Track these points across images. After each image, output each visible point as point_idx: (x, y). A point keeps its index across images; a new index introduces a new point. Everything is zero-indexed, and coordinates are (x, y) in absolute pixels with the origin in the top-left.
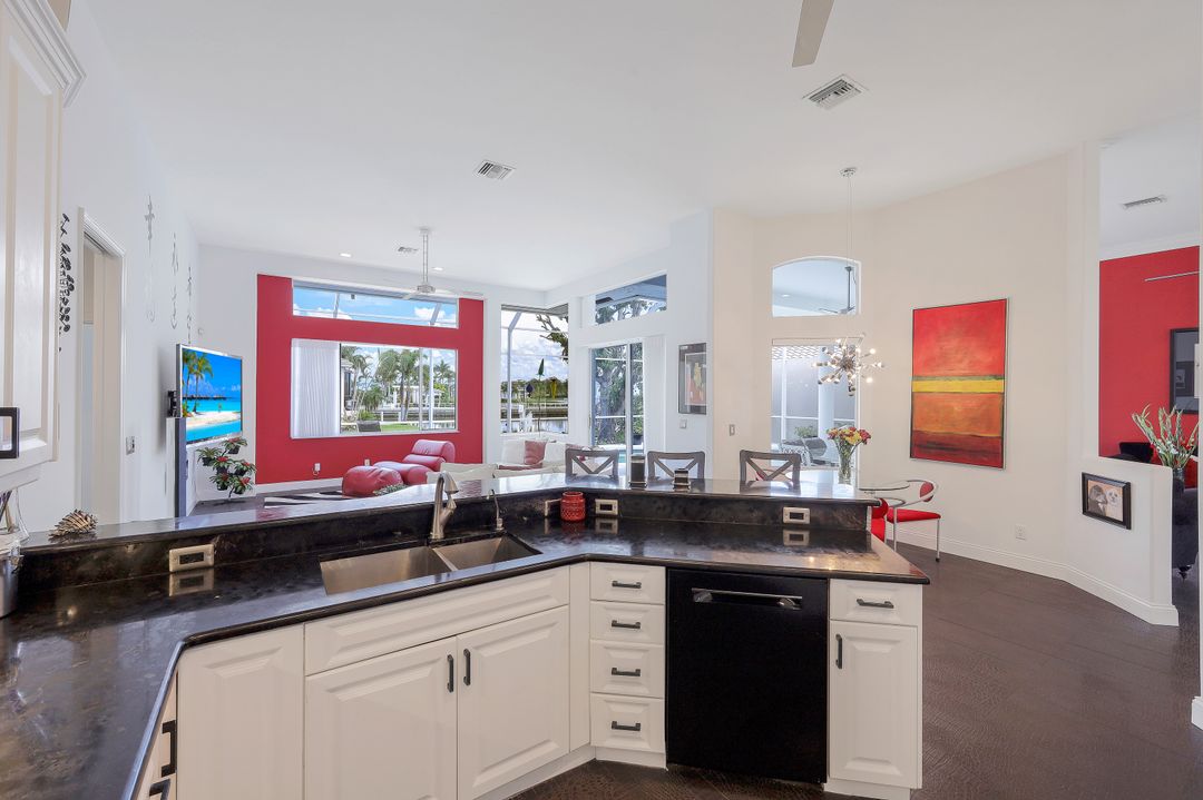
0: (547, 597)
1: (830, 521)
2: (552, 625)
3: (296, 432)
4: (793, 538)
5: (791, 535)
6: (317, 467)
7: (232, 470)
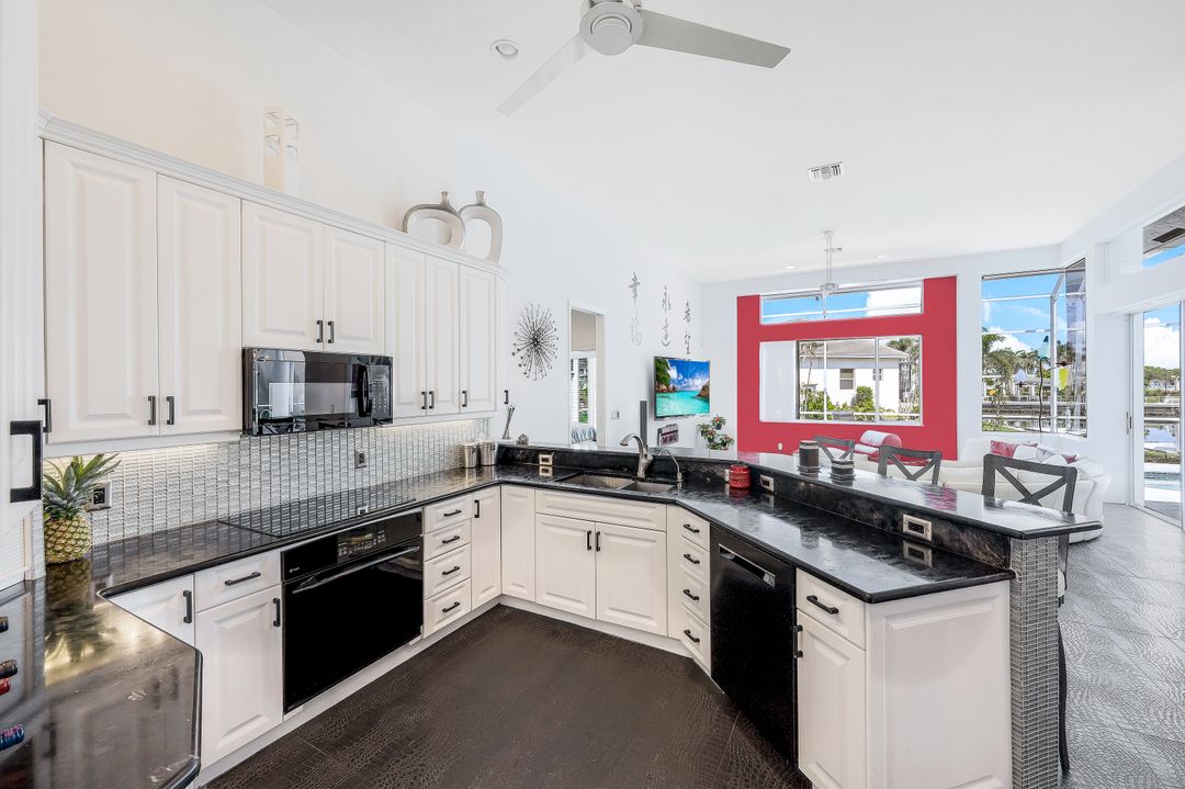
0: (649, 521)
1: (957, 544)
2: (654, 541)
3: (764, 417)
4: (913, 552)
5: (910, 549)
6: (780, 446)
7: (717, 440)
